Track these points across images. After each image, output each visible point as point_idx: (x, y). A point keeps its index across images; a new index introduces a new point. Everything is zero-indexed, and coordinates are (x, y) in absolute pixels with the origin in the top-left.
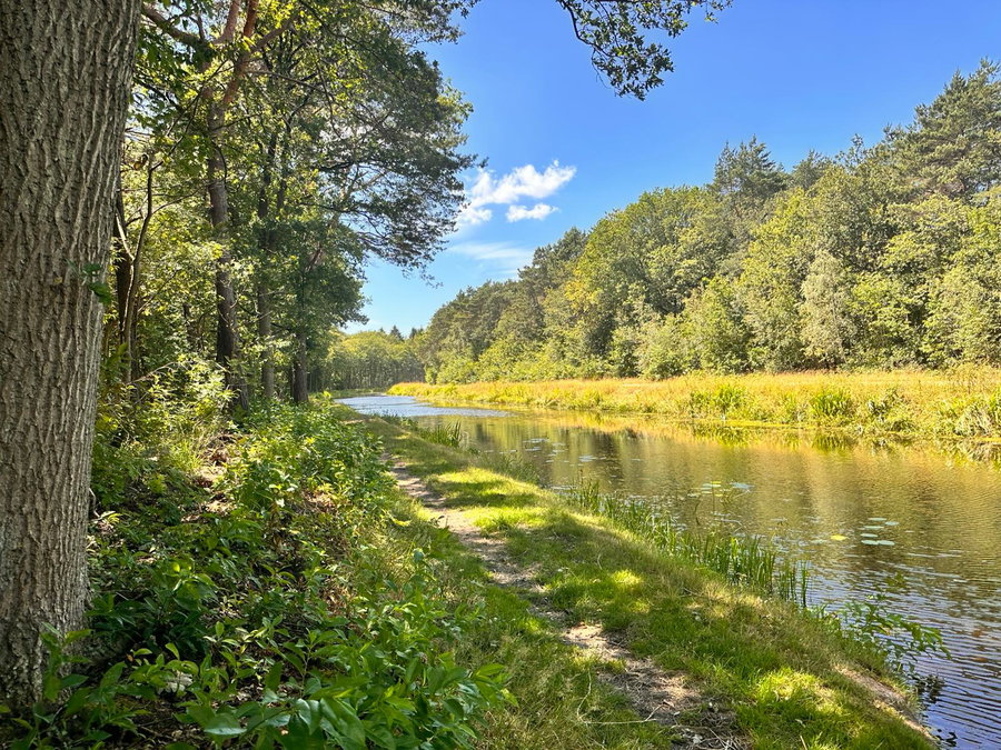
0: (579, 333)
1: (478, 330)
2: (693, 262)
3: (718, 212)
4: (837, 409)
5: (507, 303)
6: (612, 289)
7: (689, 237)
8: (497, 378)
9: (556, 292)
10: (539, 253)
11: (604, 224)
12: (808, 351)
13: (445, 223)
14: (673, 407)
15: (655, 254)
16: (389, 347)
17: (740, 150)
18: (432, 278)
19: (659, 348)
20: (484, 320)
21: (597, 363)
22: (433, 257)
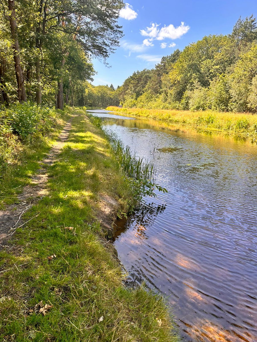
0: (172, 92)
1: (139, 88)
2: (218, 67)
3: (231, 47)
4: (243, 127)
5: (150, 78)
6: (186, 75)
7: (218, 56)
8: (142, 107)
9: (166, 75)
10: (164, 58)
11: (188, 48)
12: (249, 105)
13: (115, 42)
14: (191, 121)
15: (204, 62)
16: (109, 92)
17: (245, 20)
18: (108, 64)
19: (198, 100)
20: (141, 84)
21: (177, 104)
22: (109, 56)
